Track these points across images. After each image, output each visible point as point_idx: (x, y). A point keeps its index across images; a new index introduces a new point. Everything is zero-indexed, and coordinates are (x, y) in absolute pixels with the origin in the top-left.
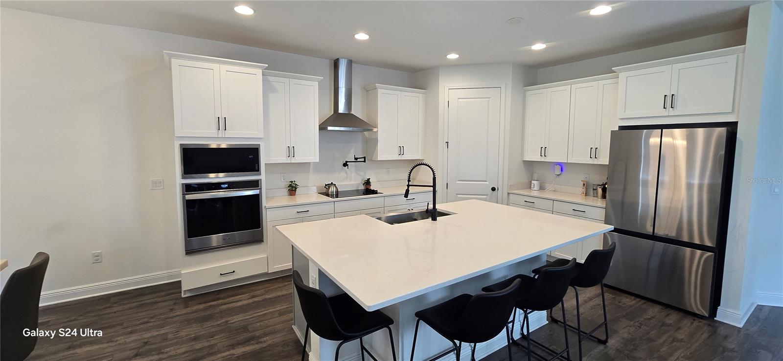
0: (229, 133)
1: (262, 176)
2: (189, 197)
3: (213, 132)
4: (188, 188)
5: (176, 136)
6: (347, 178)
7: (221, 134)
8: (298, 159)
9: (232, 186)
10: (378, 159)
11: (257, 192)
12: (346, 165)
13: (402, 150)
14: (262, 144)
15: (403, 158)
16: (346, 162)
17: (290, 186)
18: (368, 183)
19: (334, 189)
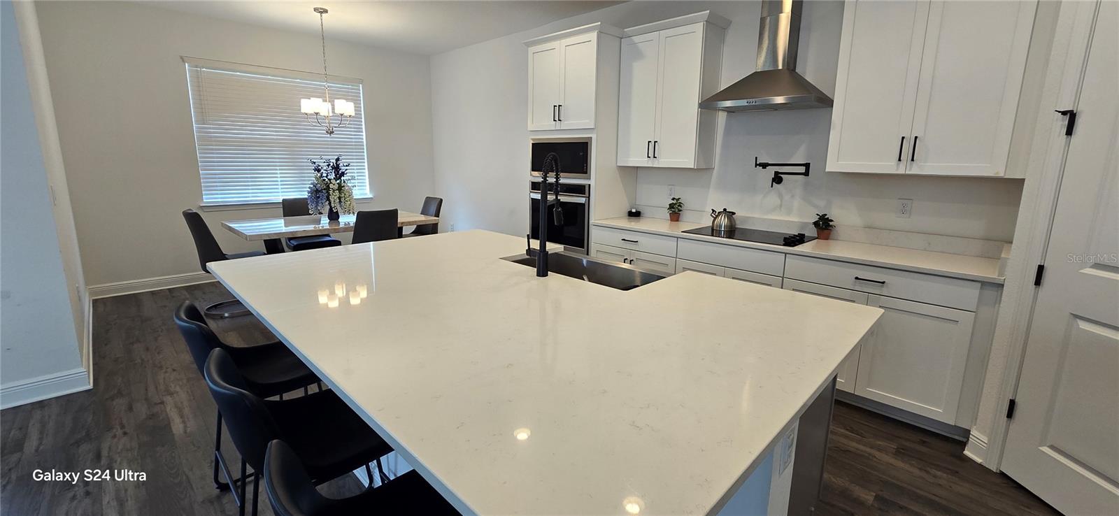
0: (565, 125)
1: (594, 181)
2: (535, 196)
3: (550, 124)
4: (535, 187)
5: (529, 129)
6: (781, 206)
7: (558, 126)
8: (663, 162)
9: (565, 189)
10: (827, 170)
11: (582, 200)
12: (777, 179)
13: (909, 148)
14: (594, 136)
15: (915, 170)
16: (776, 173)
17: (671, 206)
18: (824, 226)
19: (723, 221)
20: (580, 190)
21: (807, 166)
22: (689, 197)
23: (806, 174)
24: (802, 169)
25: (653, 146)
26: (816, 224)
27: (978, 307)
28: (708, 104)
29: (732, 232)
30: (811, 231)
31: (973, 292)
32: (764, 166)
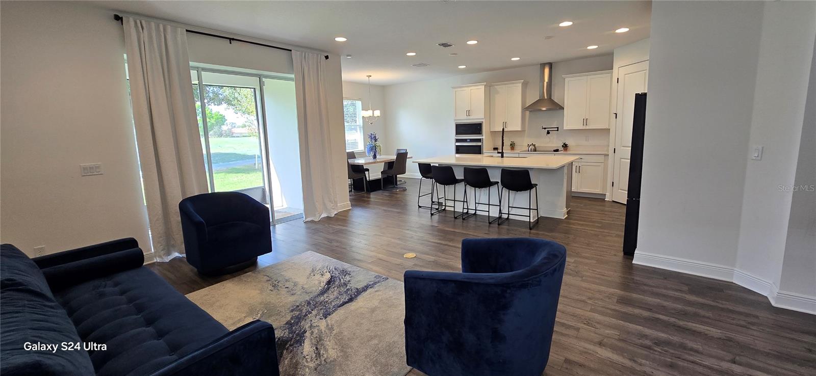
0: (471, 117)
1: (484, 137)
2: (457, 144)
3: (465, 117)
4: (457, 141)
5: (455, 119)
6: (550, 141)
7: (468, 117)
8: (509, 129)
9: (472, 140)
10: (564, 129)
11: (479, 144)
12: (548, 133)
13: (585, 122)
14: (484, 121)
15: (587, 128)
16: (548, 131)
17: (511, 145)
18: (565, 146)
19: (532, 147)
20: (479, 140)
21: (558, 128)
22: (517, 141)
23: (558, 130)
24: (557, 129)
25: (505, 124)
26: (563, 146)
27: (604, 160)
28: (525, 109)
29: (535, 150)
30: (561, 148)
31: (601, 158)
32: (545, 128)
